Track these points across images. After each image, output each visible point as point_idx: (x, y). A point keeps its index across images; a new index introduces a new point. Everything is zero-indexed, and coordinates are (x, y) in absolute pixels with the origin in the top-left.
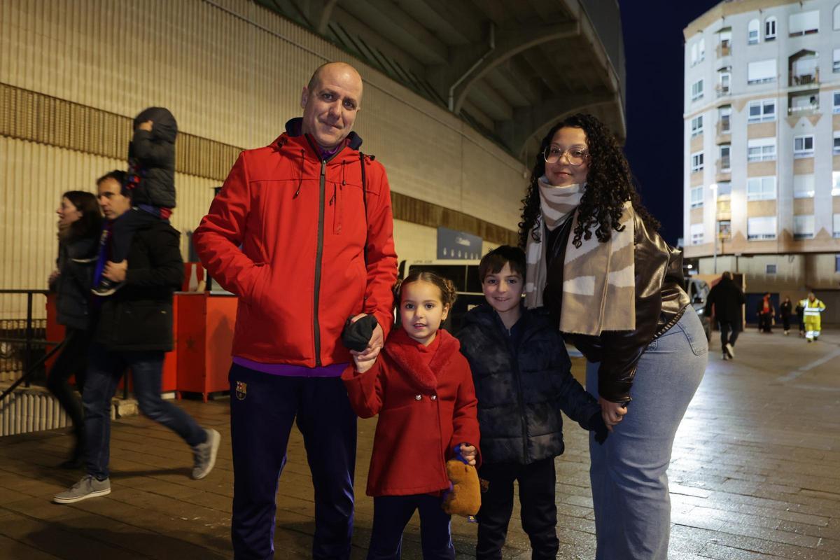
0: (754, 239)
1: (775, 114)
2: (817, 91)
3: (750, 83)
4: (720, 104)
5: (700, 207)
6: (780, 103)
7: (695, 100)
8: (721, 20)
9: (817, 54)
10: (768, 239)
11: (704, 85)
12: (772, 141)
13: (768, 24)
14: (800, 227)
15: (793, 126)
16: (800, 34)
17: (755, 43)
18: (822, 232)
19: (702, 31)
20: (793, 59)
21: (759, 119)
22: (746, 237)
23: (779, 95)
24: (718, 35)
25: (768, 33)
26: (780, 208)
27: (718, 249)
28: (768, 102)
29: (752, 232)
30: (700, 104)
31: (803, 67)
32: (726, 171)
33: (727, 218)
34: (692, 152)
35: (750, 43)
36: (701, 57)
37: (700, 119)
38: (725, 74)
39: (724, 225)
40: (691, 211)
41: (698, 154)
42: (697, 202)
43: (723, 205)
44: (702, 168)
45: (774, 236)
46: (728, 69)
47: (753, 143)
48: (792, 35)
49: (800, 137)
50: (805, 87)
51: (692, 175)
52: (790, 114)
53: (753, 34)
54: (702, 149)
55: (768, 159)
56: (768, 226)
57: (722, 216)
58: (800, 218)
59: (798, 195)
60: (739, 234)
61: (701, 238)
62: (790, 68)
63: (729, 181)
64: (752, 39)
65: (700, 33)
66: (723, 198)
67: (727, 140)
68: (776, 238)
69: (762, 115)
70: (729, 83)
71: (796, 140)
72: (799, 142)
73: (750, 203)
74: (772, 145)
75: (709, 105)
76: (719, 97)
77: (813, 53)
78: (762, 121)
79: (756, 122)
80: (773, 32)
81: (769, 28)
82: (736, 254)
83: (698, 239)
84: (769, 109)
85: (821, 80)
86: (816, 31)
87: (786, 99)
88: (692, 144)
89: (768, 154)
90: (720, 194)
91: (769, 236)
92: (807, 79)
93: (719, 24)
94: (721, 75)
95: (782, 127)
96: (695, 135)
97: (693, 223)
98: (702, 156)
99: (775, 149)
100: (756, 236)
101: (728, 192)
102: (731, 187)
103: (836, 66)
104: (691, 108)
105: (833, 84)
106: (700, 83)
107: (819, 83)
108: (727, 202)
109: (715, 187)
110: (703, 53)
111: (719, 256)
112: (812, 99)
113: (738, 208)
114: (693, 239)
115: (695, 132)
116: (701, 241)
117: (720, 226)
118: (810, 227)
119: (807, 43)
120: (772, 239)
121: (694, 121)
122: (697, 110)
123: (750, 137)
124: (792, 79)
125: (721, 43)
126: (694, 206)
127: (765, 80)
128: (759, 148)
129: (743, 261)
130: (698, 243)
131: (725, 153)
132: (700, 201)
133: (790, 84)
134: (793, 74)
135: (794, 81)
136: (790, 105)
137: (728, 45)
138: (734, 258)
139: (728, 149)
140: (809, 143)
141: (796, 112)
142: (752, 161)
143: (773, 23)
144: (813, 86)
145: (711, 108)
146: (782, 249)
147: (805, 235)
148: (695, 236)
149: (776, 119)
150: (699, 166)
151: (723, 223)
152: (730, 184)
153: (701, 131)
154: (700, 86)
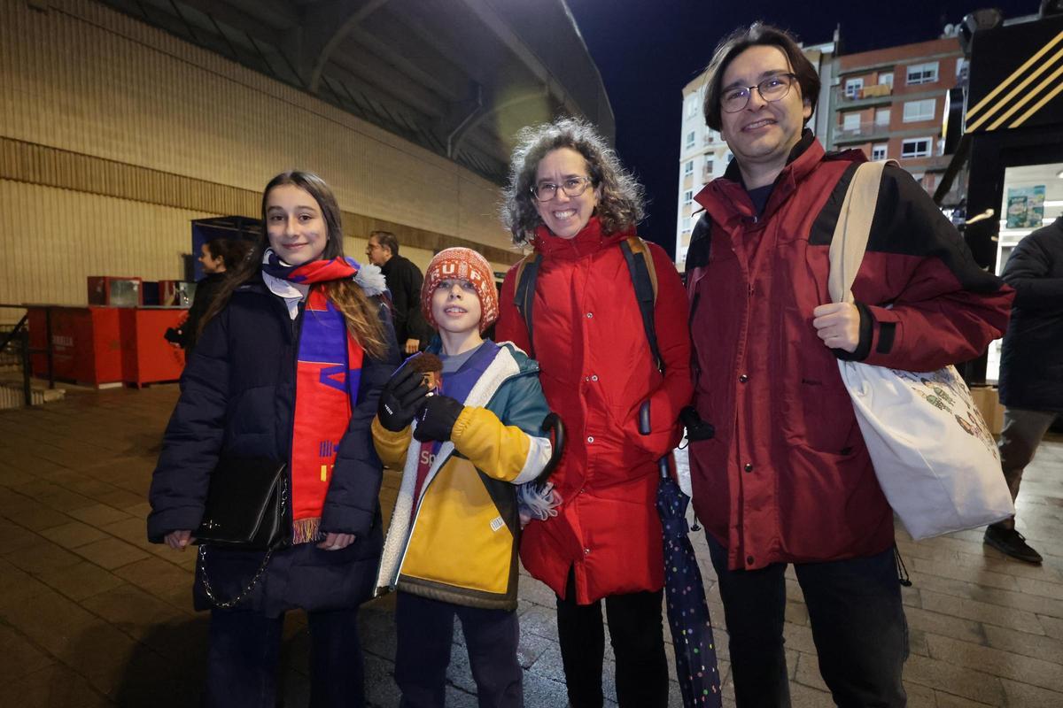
4: (706, 152)
5: (688, 233)
7: (688, 147)
11: (696, 137)
19: (695, 91)
30: (692, 151)
34: (685, 190)
36: (695, 112)
37: (692, 163)
40: (682, 236)
41: (689, 191)
42: (686, 229)
44: (691, 203)
51: (683, 208)
54: (692, 187)
65: (694, 93)
75: (699, 152)
76: (705, 145)
88: (685, 183)
96: (687, 176)
97: (683, 245)
98: (691, 193)
104: (685, 155)
106: (693, 134)
110: (696, 109)
115: (687, 173)
121: (687, 165)
122: (688, 157)
126: (684, 232)
132: (688, 229)
145: (700, 154)
150: (689, 201)
153: (692, 174)
154: (692, 136)
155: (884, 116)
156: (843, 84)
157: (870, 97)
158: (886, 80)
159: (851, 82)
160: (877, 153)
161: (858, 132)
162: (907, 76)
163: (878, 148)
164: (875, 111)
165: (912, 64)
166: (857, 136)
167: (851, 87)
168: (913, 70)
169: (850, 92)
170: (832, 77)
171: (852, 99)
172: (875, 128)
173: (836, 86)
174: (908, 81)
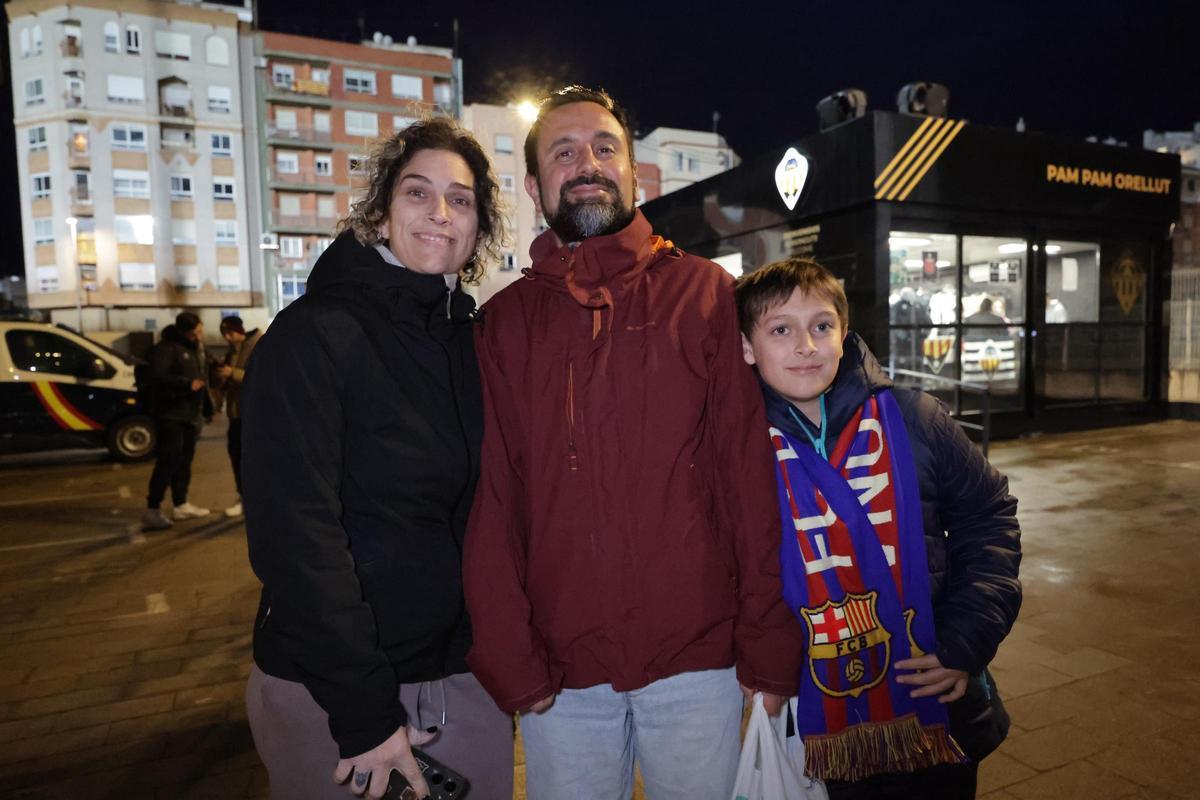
0: (128, 289)
1: (144, 143)
2: (192, 127)
3: (111, 99)
4: (72, 117)
5: (51, 244)
6: (150, 132)
8: (65, 8)
9: (189, 86)
10: (146, 289)
11: (45, 87)
12: (143, 175)
13: (129, 33)
14: (182, 278)
15: (167, 161)
16: (169, 56)
17: (114, 51)
18: (207, 285)
19: (34, 14)
20: (163, 83)
21: (125, 146)
22: (118, 285)
23: (148, 123)
24: (59, 27)
25: (130, 44)
26: (158, 254)
27: (81, 299)
28: (138, 128)
29: (126, 280)
30: (36, 112)
31: (175, 96)
32: (85, 202)
33: (91, 260)
34: (31, 172)
35: (108, 50)
36: (36, 49)
37: (42, 130)
38: (75, 80)
39: (87, 269)
40: (37, 249)
41: (42, 175)
42: (44, 238)
43: (84, 246)
44: (48, 195)
45: (152, 286)
46: (80, 75)
47: (120, 174)
48: (161, 55)
49: (176, 175)
50: (179, 120)
51: (33, 202)
52: (162, 147)
53: (111, 39)
54: (47, 169)
55: (141, 196)
56: (145, 275)
57: (84, 258)
58: (181, 267)
59: (176, 241)
60: (108, 282)
61: (54, 285)
62: (160, 94)
63: (90, 216)
64: (110, 45)
65: (31, 17)
66: (84, 236)
67: (85, 164)
68: (155, 288)
69: (129, 142)
70: (81, 92)
71: (173, 179)
72: (175, 181)
73: (121, 246)
74: (142, 181)
75: (55, 114)
76: (67, 107)
77: (184, 83)
78: (128, 149)
79: (123, 149)
80: (137, 45)
81: (131, 38)
82: (107, 305)
83: (49, 285)
84: (137, 136)
85: (197, 115)
86: (186, 58)
87: (156, 129)
88: (31, 162)
89: (139, 190)
90: (80, 230)
91: (147, 286)
92: (179, 111)
93: (62, 12)
94: (70, 80)
95: (155, 160)
96: (34, 150)
97: (41, 263)
98: (47, 180)
99: (148, 185)
100: (131, 285)
101: (91, 229)
102: (94, 224)
103: (213, 105)
104: (25, 114)
105: (210, 123)
106: (38, 83)
107: (194, 119)
108: (91, 243)
109: (73, 222)
110: (39, 44)
111: (83, 307)
112: (187, 136)
113: (104, 250)
114: (42, 285)
115: (34, 146)
116: (54, 288)
117: (82, 271)
118: (193, 278)
119: (178, 69)
120: (150, 289)
121: (32, 132)
122: (35, 118)
123: (116, 165)
124: (163, 108)
125: (65, 38)
126: (39, 242)
127: (130, 101)
128: (128, 181)
129: (115, 315)
130: (50, 290)
131: (82, 180)
132: (50, 237)
133: (161, 113)
134: (163, 101)
135: (164, 110)
136: (162, 137)
137: (78, 43)
138: (103, 311)
139: (86, 176)
140: (186, 185)
141: (169, 147)
142: (120, 195)
143: (136, 34)
144: (188, 121)
145: (57, 119)
146: (163, 301)
147: (188, 287)
148: (44, 281)
149: (147, 150)
150: (44, 192)
151: (85, 268)
152: (91, 220)
153: (44, 148)
154: (37, 87)
155: (323, 121)
156: (269, 68)
157: (304, 93)
158: (320, 78)
159: (279, 68)
160: (319, 165)
161: (295, 134)
162: (345, 81)
163: (322, 159)
164: (313, 114)
165: (350, 67)
166: (294, 138)
167: (279, 75)
168: (350, 74)
169: (279, 81)
170: (255, 54)
171: (285, 91)
172: (315, 134)
173: (261, 68)
174: (346, 86)
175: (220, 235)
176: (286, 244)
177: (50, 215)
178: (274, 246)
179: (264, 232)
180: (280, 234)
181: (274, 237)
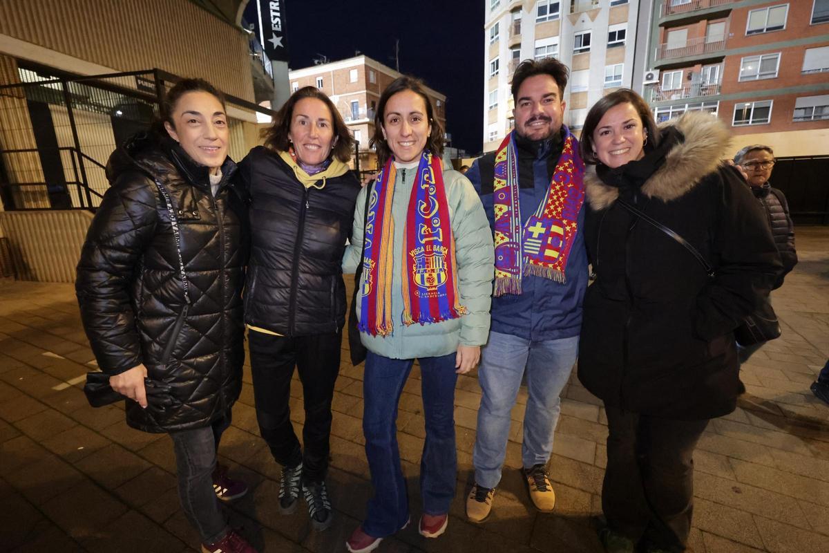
1: (559, 13)
4: (512, 8)
5: (496, 107)
7: (493, 9)
12: (555, 40)
15: (574, 23)
21: (545, 19)
30: (498, 11)
34: (490, 59)
37: (497, 26)
40: (489, 112)
41: (495, 60)
42: (493, 104)
44: (497, 73)
47: (539, 44)
49: (579, 33)
51: (490, 80)
52: (572, 10)
54: (498, 54)
58: (574, 112)
59: (575, 90)
61: (497, 135)
67: (518, 42)
69: (548, 15)
71: (576, 36)
72: (579, 39)
74: (555, 44)
75: (505, 9)
78: (547, 20)
79: (543, 22)
83: (493, 136)
84: (555, 8)
88: (491, 52)
95: (565, 25)
96: (492, 42)
97: (490, 123)
98: (497, 62)
99: (558, 47)
104: (490, 18)
114: (490, 137)
115: (493, 40)
116: (496, 137)
121: (492, 30)
122: (494, 18)
123: (537, 37)
126: (491, 107)
128: (545, 47)
130: (494, 139)
131: (517, 56)
132: (496, 103)
136: (572, 2)
139: (519, 51)
140: (587, 39)
141: (578, 8)
145: (505, 13)
147: (577, 127)
148: (492, 134)
149: (560, 17)
150: (496, 71)
153: (498, 38)
175: (607, 79)
176: (667, 76)
177: (497, 87)
178: (655, 80)
179: (648, 70)
180: (663, 68)
181: (656, 73)
